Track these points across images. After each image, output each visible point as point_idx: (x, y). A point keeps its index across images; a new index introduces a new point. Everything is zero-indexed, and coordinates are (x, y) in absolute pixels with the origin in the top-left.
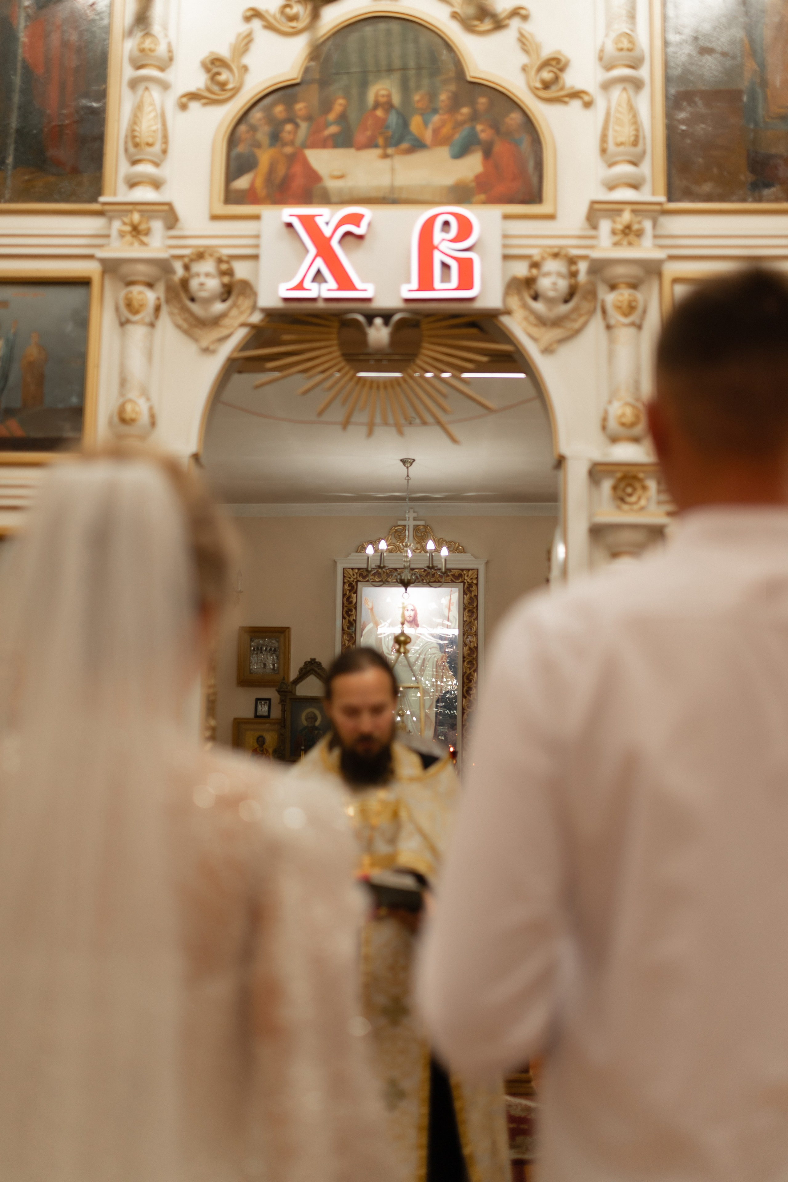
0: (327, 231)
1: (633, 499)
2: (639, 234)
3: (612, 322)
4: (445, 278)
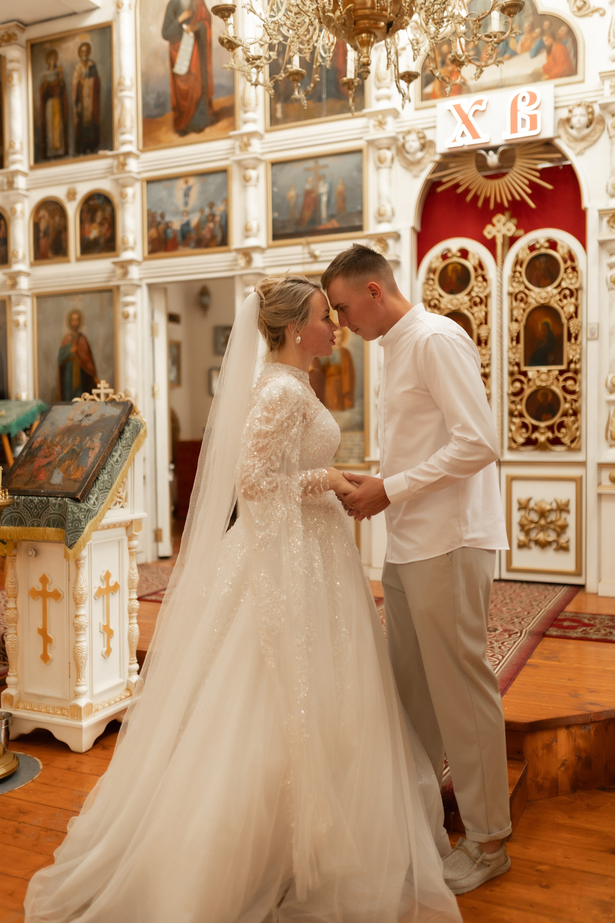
0: (466, 111)
3: (612, 135)
4: (523, 126)
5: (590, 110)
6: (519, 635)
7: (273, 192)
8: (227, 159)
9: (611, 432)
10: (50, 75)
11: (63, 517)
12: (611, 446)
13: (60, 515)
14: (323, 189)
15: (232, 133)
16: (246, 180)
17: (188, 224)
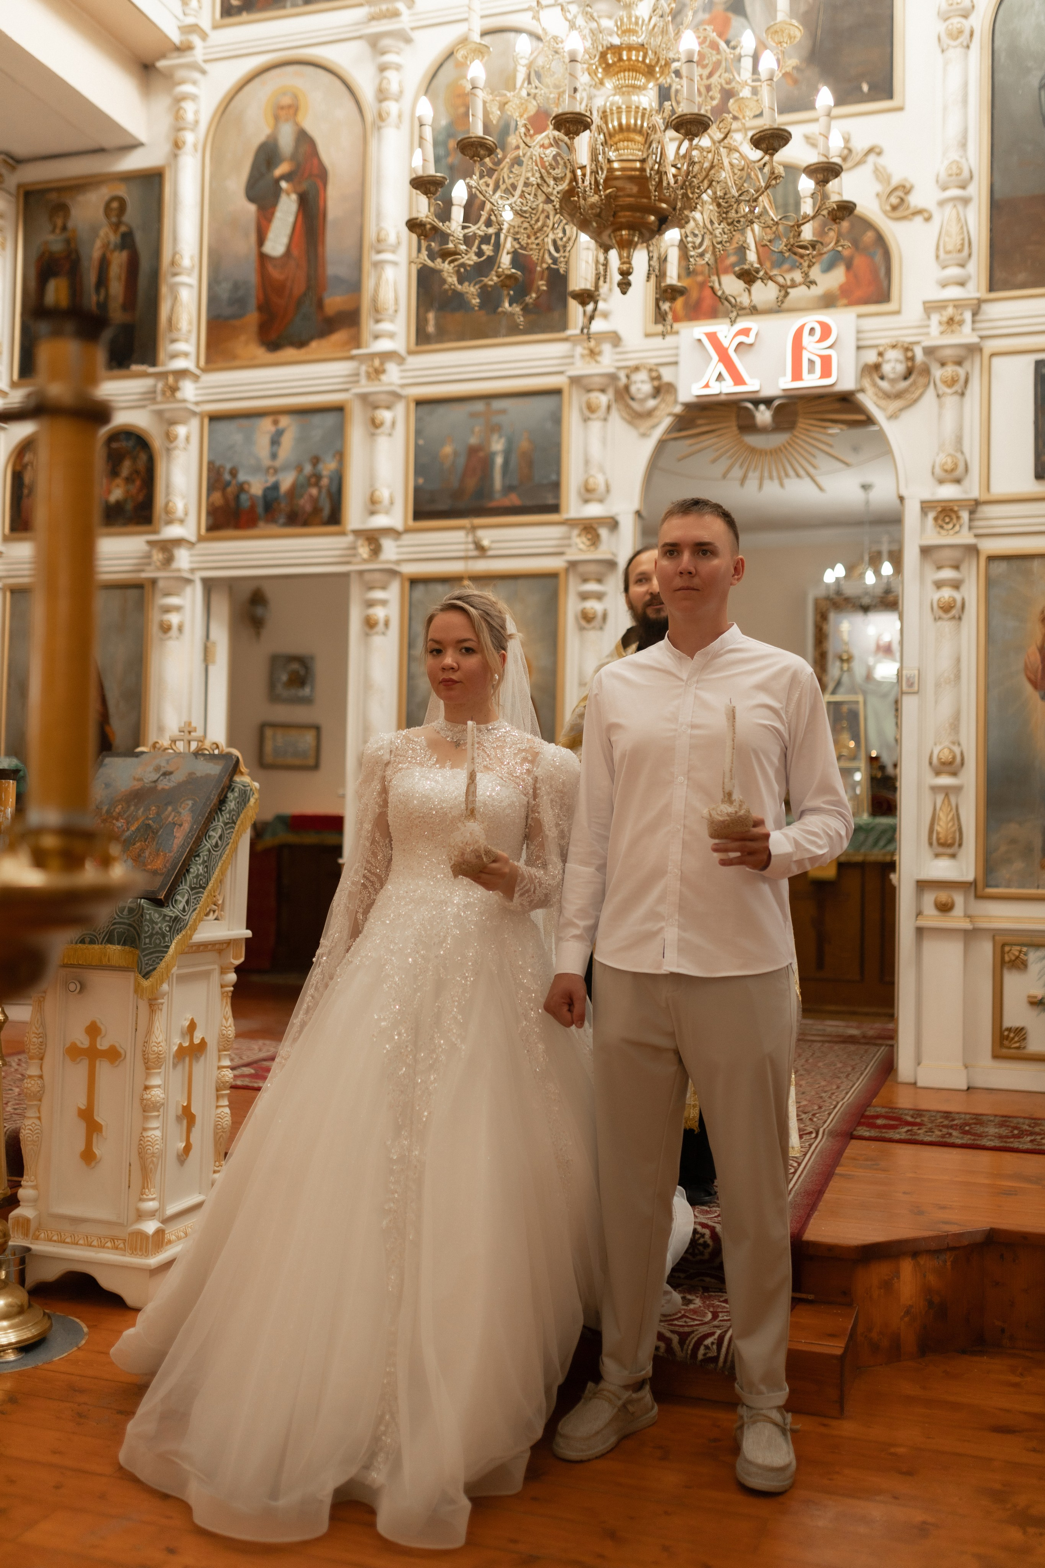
0: (725, 343)
1: (950, 526)
2: (961, 323)
3: (940, 392)
4: (811, 370)
5: (910, 354)
6: (813, 1135)
7: (417, 446)
8: (346, 390)
9: (938, 833)
10: (55, 242)
11: (134, 928)
12: (937, 855)
13: (130, 925)
14: (498, 445)
15: (355, 352)
16: (375, 424)
17: (275, 487)
